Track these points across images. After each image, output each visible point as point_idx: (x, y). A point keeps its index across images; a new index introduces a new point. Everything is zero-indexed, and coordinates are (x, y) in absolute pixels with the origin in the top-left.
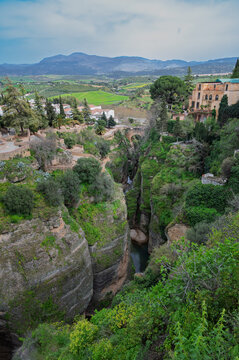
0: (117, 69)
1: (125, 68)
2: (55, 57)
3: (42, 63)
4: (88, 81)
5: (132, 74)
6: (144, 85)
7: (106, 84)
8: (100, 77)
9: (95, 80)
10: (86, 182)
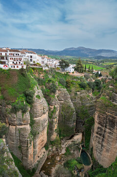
0: (99, 55)
1: (103, 55)
2: (71, 48)
3: (64, 50)
4: (85, 60)
5: (107, 58)
6: (113, 63)
7: (94, 62)
8: (91, 58)
9: (88, 60)
10: (97, 86)
